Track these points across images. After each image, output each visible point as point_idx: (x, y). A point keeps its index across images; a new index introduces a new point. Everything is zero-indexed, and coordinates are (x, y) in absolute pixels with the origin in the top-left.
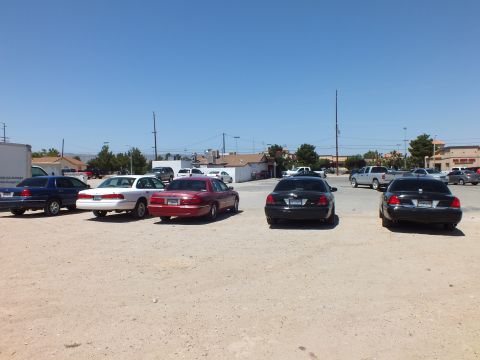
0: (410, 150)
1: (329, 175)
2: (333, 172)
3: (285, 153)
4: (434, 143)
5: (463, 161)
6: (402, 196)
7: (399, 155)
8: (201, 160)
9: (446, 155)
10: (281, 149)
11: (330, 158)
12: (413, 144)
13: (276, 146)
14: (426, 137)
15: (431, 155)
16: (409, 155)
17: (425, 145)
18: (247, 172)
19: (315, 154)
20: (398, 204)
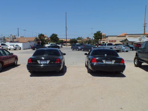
0: (94, 37)
1: (63, 46)
2: (65, 45)
3: (45, 37)
4: (102, 34)
5: (112, 41)
6: (97, 58)
7: (90, 39)
8: (7, 39)
9: (107, 39)
10: (43, 35)
11: (64, 40)
12: (95, 34)
13: (42, 34)
14: (100, 32)
15: (101, 39)
16: (94, 39)
17: (99, 35)
18: (28, 45)
19: (57, 38)
20: (96, 62)
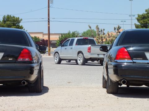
6: (131, 49)
12: (141, 18)
20: (127, 59)
